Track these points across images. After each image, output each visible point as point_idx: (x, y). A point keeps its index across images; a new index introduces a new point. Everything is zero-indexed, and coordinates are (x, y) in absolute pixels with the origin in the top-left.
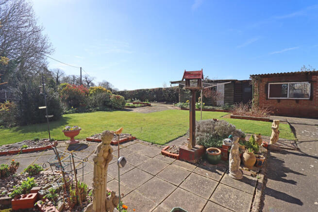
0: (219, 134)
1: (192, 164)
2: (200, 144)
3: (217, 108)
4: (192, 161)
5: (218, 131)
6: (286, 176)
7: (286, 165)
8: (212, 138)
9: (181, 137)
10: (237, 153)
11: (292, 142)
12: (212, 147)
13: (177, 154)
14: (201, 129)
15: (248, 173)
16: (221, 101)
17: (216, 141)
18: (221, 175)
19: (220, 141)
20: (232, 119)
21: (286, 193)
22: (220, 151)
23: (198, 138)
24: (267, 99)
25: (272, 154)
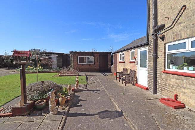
0: (46, 90)
1: (24, 116)
2: (31, 100)
3: (52, 70)
4: (24, 114)
5: (45, 88)
6: (79, 103)
7: (80, 98)
8: (40, 94)
9: (18, 97)
10: (54, 100)
11: (85, 85)
12: (40, 99)
13: (11, 112)
14: (32, 89)
15: (60, 109)
16: (54, 66)
17: (43, 95)
18: (44, 116)
19: (46, 95)
20: (60, 77)
21: (77, 112)
22: (45, 101)
23: (30, 96)
24: (78, 64)
25: (76, 93)
